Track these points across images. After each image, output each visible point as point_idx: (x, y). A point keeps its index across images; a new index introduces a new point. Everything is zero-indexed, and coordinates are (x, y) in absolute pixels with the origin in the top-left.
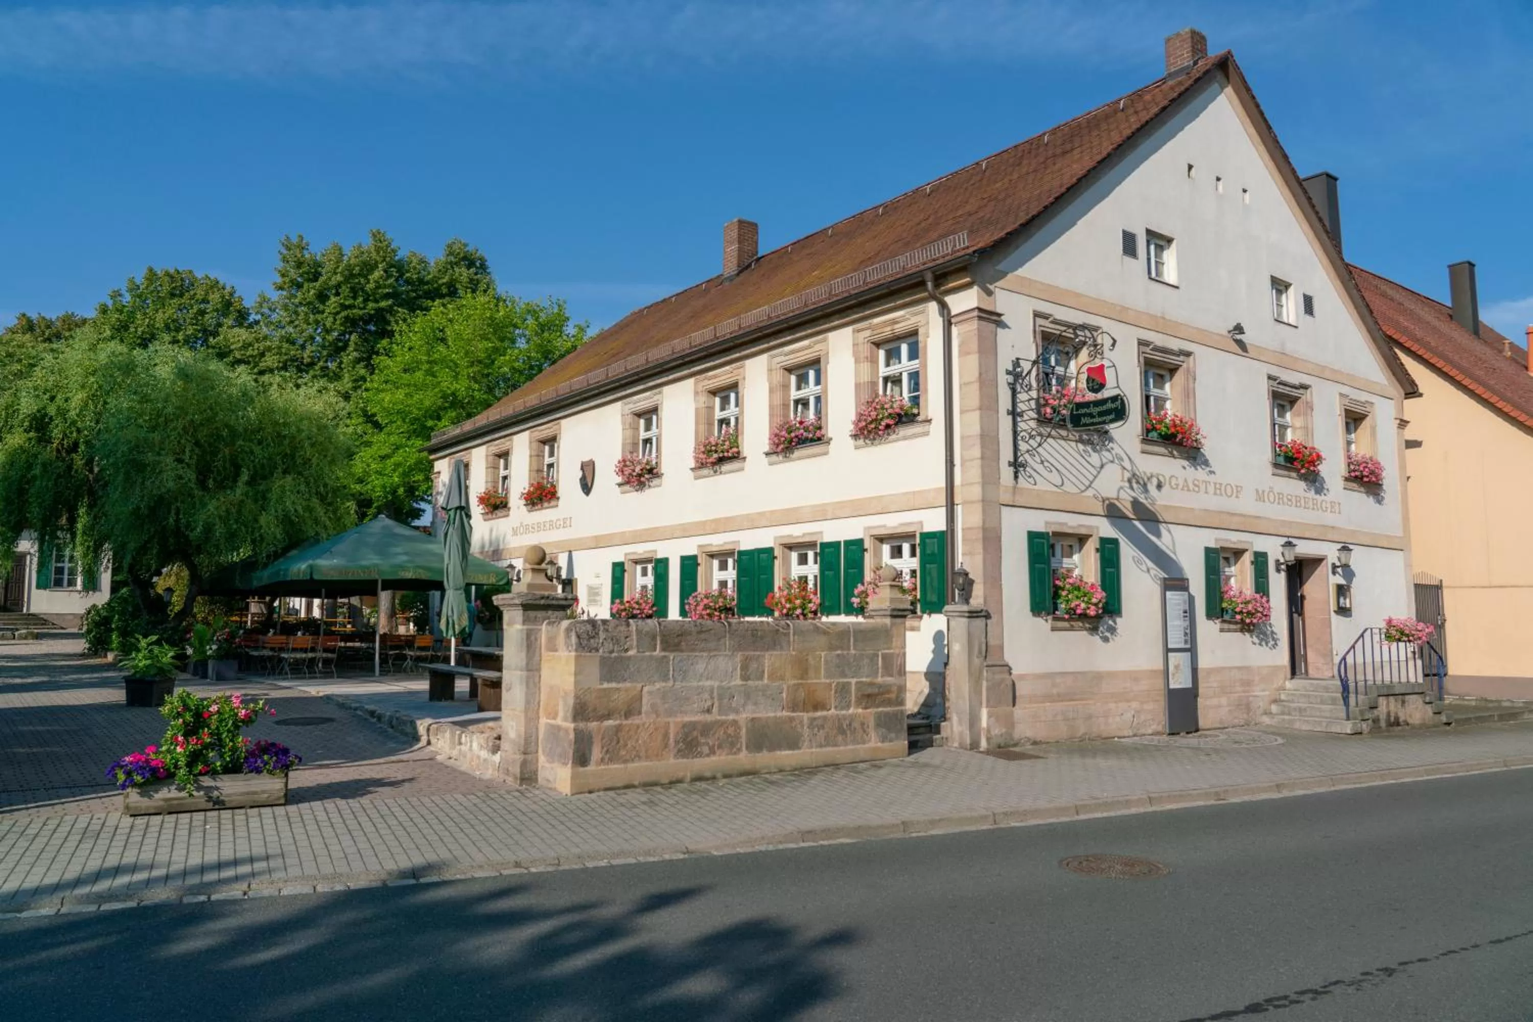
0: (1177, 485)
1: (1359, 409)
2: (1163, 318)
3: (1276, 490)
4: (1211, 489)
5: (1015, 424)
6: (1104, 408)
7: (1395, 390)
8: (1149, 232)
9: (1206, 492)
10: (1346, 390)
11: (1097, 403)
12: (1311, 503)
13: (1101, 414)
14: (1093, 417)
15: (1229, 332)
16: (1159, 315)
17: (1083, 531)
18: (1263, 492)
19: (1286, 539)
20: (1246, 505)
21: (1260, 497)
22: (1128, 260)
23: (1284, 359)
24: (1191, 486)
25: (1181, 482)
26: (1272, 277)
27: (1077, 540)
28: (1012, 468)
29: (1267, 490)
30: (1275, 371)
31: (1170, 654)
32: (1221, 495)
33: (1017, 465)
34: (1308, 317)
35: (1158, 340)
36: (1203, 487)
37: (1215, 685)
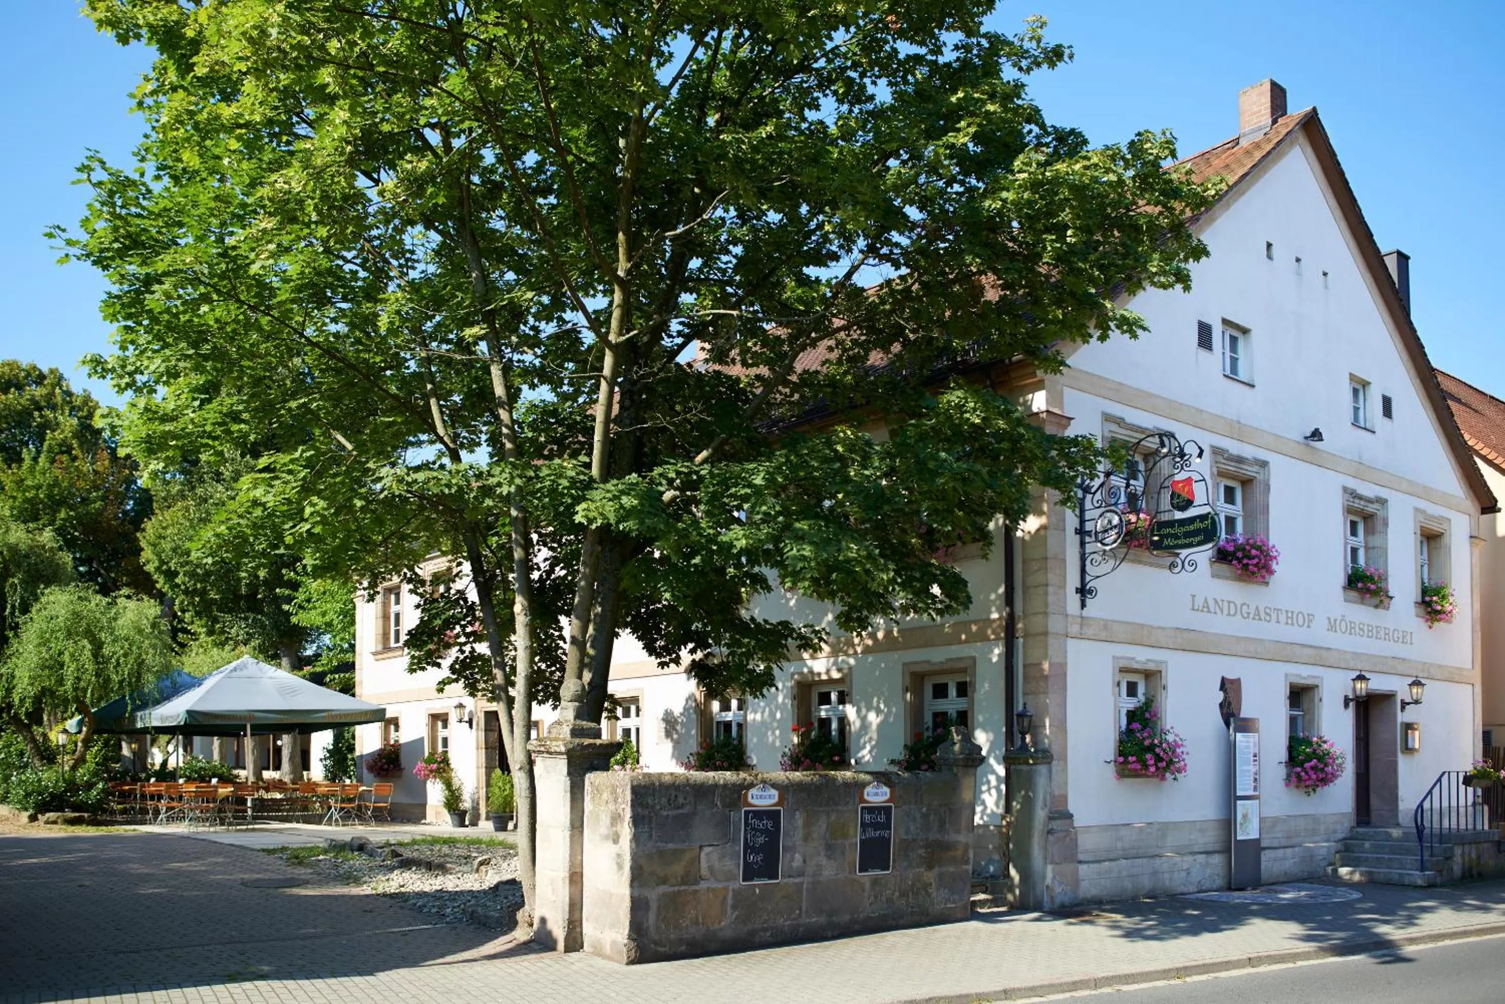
0: (1248, 614)
1: (1435, 527)
2: (1239, 422)
3: (1348, 619)
4: (1283, 618)
5: (1083, 544)
6: (1192, 527)
7: (1470, 505)
8: (1225, 322)
9: (1278, 622)
10: (1423, 504)
11: (1182, 522)
12: (1382, 633)
13: (1187, 535)
14: (1179, 538)
15: (1306, 438)
16: (1235, 419)
17: (1151, 667)
18: (1335, 620)
19: (1358, 673)
20: (1319, 635)
21: (1332, 626)
22: (1203, 353)
23: (1361, 469)
24: (1263, 615)
25: (1252, 610)
26: (1351, 374)
27: (1142, 676)
28: (1079, 595)
29: (1339, 618)
30: (1352, 484)
31: (1239, 802)
32: (1292, 624)
33: (1084, 591)
34: (1386, 420)
35: (1233, 447)
36: (1274, 617)
37: (1280, 835)
